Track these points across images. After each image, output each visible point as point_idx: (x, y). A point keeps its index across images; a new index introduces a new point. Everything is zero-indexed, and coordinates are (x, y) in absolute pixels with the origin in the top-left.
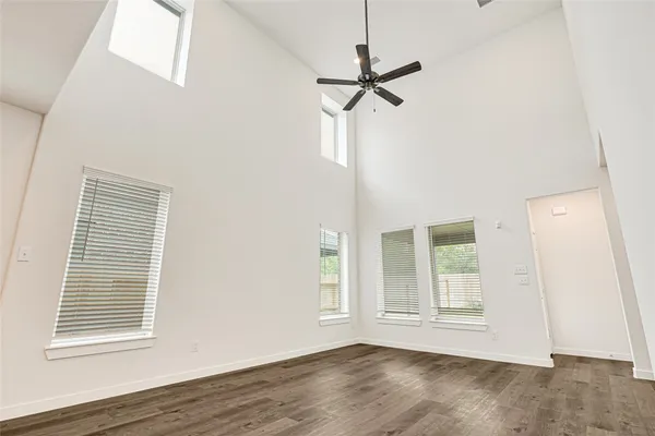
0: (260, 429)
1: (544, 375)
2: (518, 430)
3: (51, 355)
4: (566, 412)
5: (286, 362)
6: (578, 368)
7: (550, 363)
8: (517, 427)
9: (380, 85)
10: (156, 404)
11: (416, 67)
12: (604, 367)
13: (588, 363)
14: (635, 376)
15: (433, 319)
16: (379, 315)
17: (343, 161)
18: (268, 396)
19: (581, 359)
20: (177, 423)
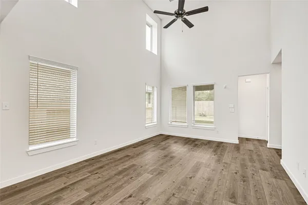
0: (138, 180)
1: (237, 147)
2: (236, 173)
3: (30, 154)
4: (250, 164)
5: (133, 145)
6: (248, 144)
7: (237, 142)
8: (235, 172)
9: (185, 17)
10: (85, 170)
11: (205, 9)
12: (256, 142)
13: (250, 141)
14: (268, 146)
15: (193, 125)
16: (169, 123)
17: (155, 51)
18: (134, 163)
19: (247, 139)
20: (100, 180)
